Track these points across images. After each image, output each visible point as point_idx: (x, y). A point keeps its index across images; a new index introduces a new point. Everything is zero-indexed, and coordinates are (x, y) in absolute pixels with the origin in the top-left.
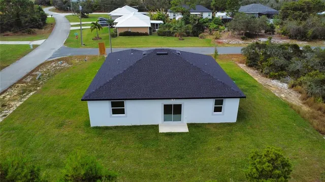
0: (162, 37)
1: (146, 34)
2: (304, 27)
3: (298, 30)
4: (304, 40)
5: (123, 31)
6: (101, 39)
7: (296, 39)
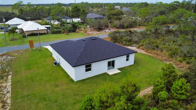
0: (56, 34)
1: (45, 34)
2: (122, 22)
3: (120, 24)
4: (124, 29)
5: (29, 33)
6: (16, 39)
7: (120, 28)
